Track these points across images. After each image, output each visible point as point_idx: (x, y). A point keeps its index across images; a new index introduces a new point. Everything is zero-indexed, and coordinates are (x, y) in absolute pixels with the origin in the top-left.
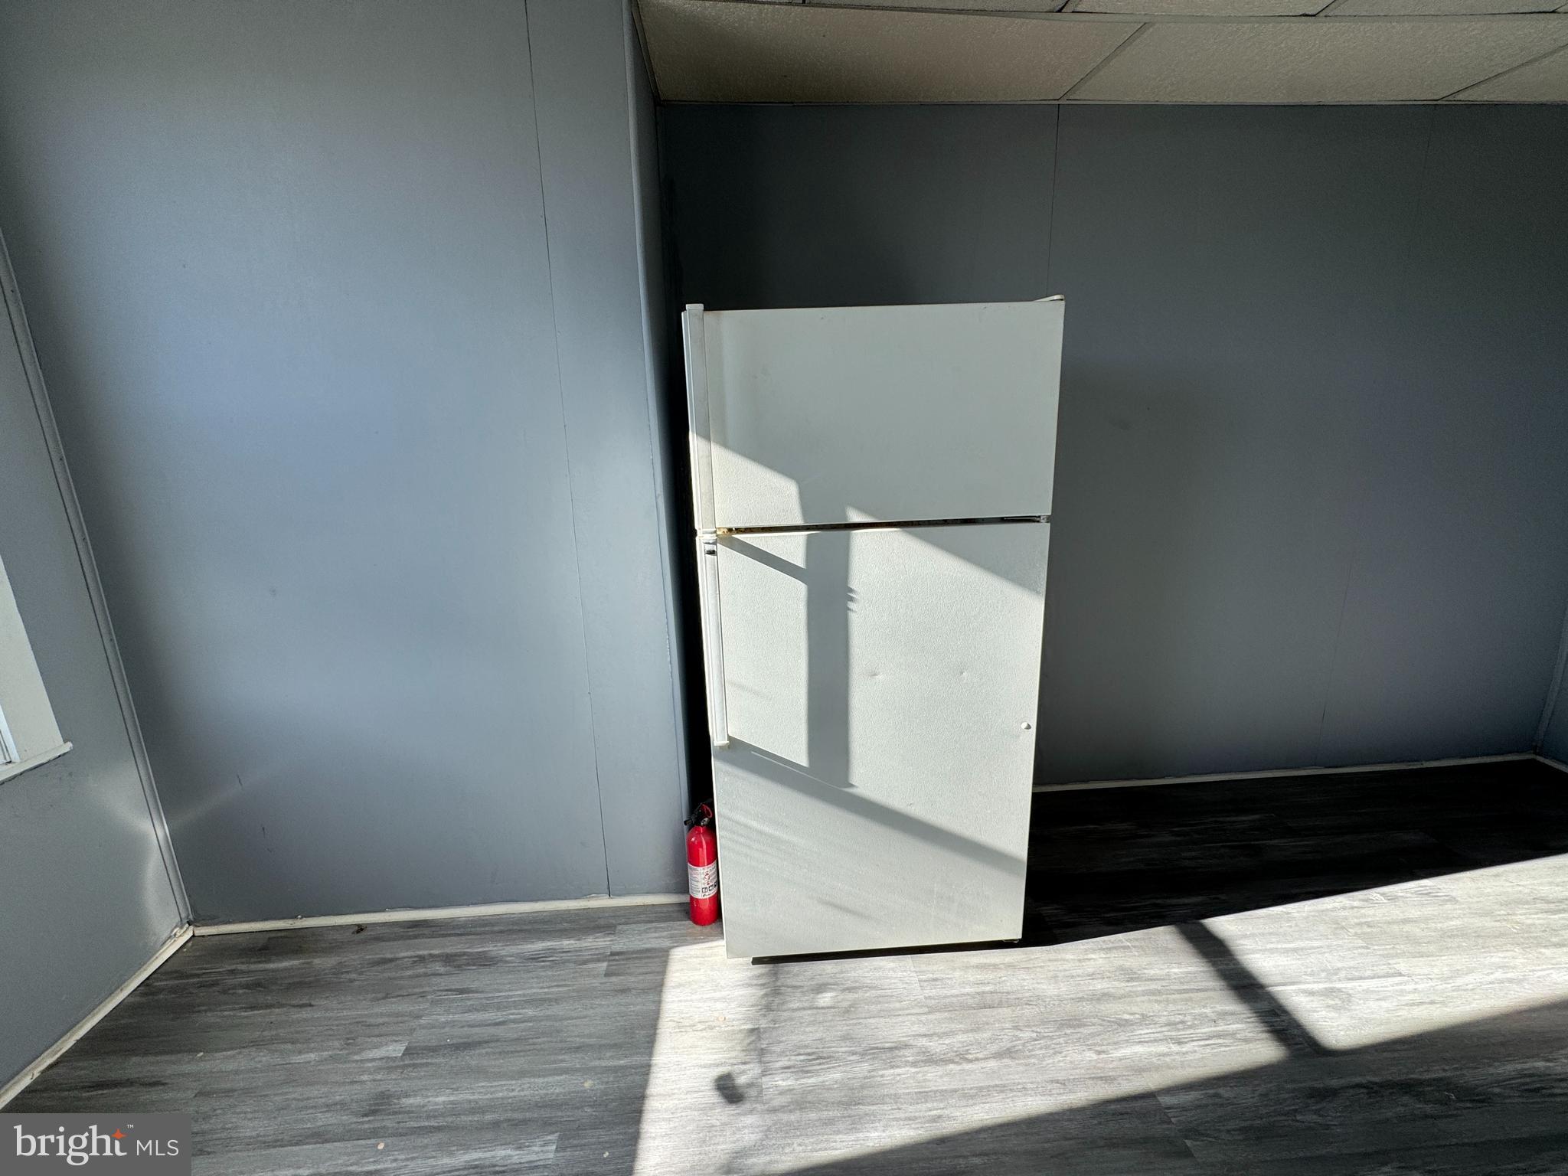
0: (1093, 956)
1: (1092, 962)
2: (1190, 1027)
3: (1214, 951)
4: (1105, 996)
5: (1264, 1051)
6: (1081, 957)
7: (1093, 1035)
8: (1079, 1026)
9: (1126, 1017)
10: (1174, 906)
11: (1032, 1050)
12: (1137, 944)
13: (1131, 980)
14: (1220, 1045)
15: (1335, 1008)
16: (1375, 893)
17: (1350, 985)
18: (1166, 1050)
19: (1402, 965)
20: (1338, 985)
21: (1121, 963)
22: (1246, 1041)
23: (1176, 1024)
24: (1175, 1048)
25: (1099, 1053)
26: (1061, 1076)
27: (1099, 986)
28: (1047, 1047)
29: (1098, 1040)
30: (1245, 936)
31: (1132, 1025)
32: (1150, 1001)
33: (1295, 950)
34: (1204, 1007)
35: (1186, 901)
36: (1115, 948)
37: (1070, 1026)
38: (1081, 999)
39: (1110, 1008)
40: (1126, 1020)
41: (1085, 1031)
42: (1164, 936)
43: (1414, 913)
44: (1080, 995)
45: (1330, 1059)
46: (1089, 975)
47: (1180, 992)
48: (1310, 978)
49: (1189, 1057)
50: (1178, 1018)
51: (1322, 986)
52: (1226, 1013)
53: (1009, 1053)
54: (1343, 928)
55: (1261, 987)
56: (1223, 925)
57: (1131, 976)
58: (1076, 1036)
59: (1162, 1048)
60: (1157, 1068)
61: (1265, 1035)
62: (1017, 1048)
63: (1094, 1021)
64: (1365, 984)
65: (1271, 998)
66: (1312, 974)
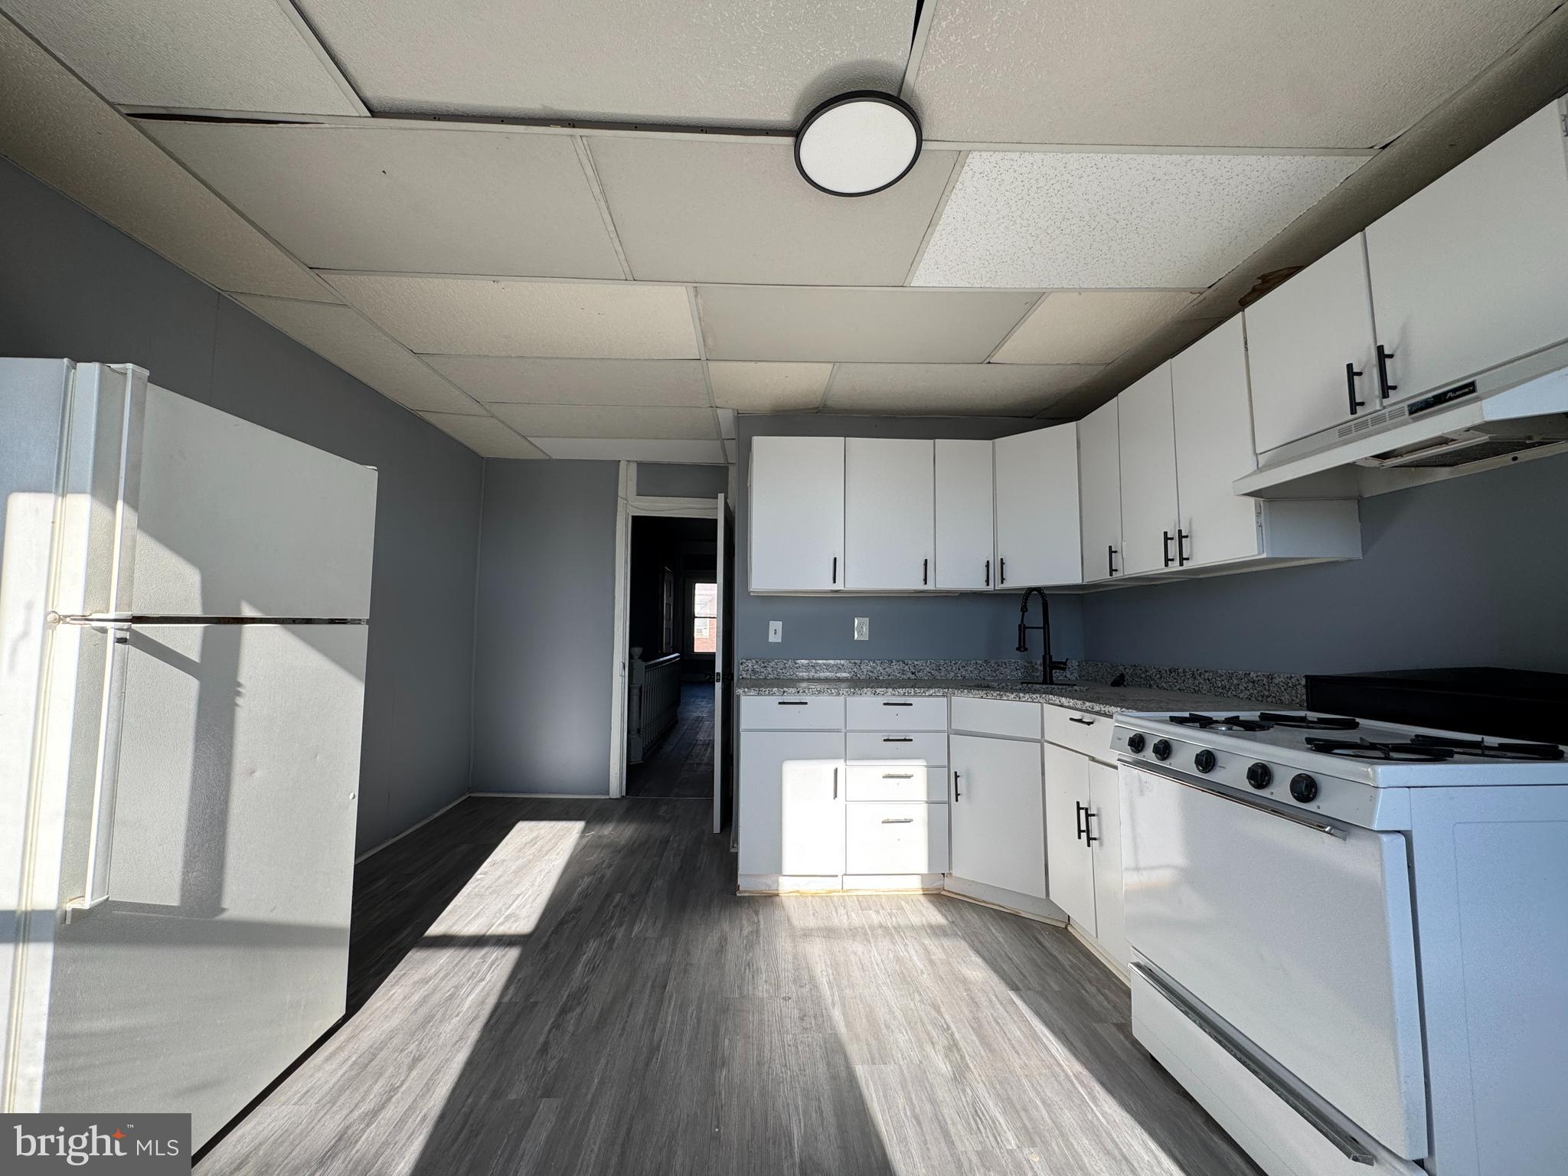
0: (392, 993)
1: (396, 995)
2: (479, 972)
3: (446, 941)
4: (424, 1000)
5: (513, 954)
6: (386, 998)
7: (444, 1015)
8: (433, 1017)
9: (447, 995)
10: (402, 940)
11: (426, 1048)
12: (407, 969)
13: (427, 982)
14: (498, 966)
15: (516, 921)
16: (478, 875)
17: (510, 910)
18: (481, 987)
19: (517, 891)
20: (506, 914)
21: (412, 981)
22: (504, 956)
23: (472, 976)
24: (484, 983)
25: (457, 1015)
26: (456, 1038)
27: (416, 998)
28: (431, 1039)
29: (449, 1012)
30: (451, 926)
31: (455, 994)
32: (449, 980)
33: (478, 914)
34: (473, 961)
35: (404, 935)
36: (399, 979)
37: (429, 1022)
38: (416, 1010)
39: (436, 998)
40: (450, 995)
41: (438, 1016)
42: (414, 956)
43: (499, 873)
44: (413, 1009)
45: (535, 935)
46: (404, 1000)
47: (456, 965)
48: (495, 919)
49: (493, 980)
50: (469, 974)
51: (502, 919)
52: (484, 956)
53: (416, 1061)
54: (483, 895)
55: (484, 936)
56: (435, 930)
57: (425, 981)
58: (437, 1022)
59: (479, 988)
60: (488, 994)
61: (507, 949)
62: (417, 1056)
63: (436, 1009)
64: (514, 905)
65: (492, 937)
66: (494, 918)
